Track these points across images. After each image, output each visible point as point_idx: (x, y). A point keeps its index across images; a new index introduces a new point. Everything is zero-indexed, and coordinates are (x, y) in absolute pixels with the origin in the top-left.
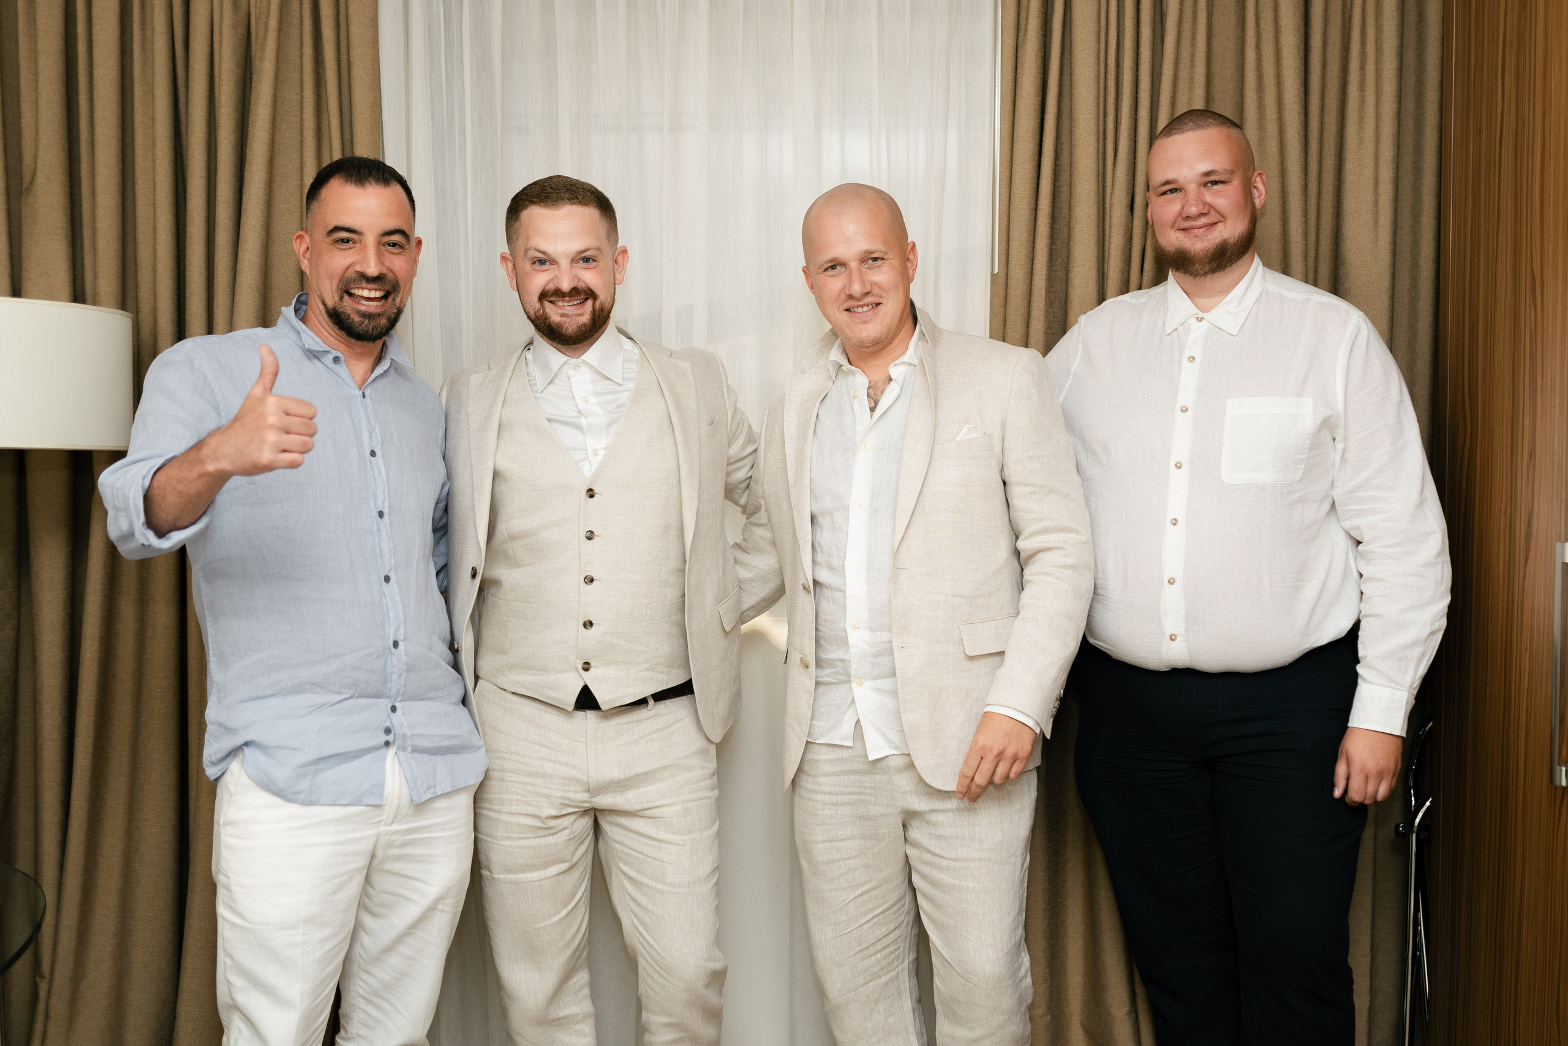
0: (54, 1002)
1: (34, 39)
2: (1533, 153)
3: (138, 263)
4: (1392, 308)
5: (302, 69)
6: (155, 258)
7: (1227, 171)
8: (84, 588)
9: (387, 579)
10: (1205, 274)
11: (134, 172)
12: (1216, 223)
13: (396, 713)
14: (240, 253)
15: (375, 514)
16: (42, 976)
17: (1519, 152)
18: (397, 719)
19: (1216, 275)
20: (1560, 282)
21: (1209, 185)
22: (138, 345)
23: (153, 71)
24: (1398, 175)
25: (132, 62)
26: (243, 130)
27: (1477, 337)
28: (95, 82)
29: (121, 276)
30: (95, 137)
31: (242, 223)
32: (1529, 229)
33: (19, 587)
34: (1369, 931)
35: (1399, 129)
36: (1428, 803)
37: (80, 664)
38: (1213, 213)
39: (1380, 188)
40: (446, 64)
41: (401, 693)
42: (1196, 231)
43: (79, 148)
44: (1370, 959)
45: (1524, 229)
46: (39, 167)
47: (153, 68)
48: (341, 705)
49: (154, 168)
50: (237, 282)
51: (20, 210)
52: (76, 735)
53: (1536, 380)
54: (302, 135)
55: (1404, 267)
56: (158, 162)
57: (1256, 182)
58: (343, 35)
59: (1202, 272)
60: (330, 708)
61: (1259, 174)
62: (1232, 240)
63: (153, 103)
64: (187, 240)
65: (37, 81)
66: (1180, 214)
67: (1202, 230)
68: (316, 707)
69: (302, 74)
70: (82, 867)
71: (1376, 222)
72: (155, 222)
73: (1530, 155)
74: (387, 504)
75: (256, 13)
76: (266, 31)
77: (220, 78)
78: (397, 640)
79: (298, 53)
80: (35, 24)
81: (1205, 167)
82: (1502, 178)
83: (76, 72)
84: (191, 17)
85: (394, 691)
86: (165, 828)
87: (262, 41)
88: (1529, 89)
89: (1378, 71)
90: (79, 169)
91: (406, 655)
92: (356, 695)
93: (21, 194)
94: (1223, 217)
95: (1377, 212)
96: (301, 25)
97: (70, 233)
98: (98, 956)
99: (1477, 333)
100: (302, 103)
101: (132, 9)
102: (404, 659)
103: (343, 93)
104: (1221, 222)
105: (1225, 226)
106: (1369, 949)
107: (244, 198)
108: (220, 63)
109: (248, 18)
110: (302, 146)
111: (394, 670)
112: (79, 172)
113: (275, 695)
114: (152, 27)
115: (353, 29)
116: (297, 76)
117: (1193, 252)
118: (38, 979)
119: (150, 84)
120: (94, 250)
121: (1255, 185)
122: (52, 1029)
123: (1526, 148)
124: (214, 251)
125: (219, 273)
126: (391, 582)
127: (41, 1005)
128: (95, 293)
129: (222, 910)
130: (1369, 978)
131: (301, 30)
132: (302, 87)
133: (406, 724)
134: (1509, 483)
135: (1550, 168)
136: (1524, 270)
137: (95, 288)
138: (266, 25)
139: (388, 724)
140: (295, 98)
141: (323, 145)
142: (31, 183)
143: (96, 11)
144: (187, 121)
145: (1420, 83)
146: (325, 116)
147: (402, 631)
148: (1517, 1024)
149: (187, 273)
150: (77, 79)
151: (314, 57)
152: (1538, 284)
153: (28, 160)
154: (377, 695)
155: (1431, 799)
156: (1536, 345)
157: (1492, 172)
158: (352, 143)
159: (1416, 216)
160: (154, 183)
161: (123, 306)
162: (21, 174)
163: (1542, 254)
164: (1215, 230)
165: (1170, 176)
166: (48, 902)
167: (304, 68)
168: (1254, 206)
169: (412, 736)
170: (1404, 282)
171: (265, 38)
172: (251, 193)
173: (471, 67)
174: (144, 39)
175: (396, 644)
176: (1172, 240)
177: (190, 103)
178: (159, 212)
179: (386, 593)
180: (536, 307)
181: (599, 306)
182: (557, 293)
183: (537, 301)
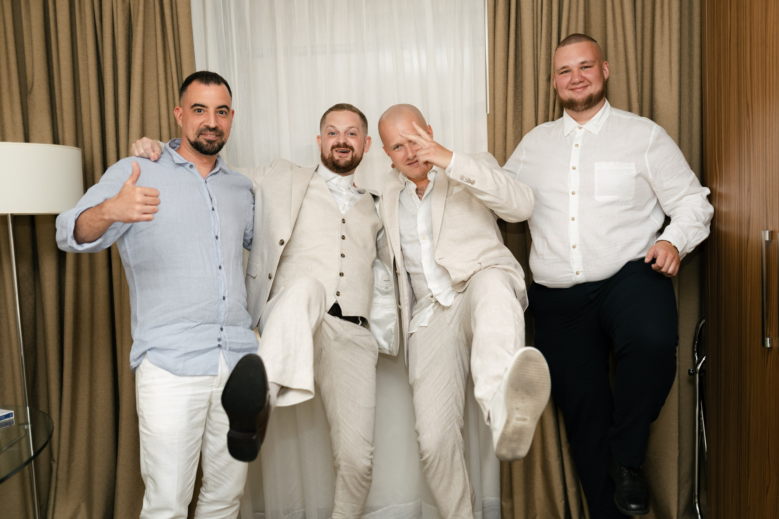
0: (60, 472)
1: (29, 21)
2: (746, 44)
3: (83, 125)
4: (680, 123)
5: (156, 30)
6: (91, 122)
7: (591, 61)
8: (65, 279)
9: (220, 268)
10: (583, 110)
11: (79, 82)
12: (587, 86)
13: (223, 331)
14: (130, 118)
15: (214, 237)
16: (54, 461)
17: (739, 44)
18: (224, 334)
19: (588, 110)
20: (761, 106)
21: (583, 68)
22: (85, 163)
23: (86, 33)
24: (681, 58)
25: (76, 30)
26: (129, 60)
27: (721, 135)
28: (59, 40)
29: (75, 131)
30: (60, 66)
31: (131, 104)
32: (745, 81)
33: (34, 280)
34: (677, 421)
35: (681, 36)
36: (704, 359)
37: (65, 314)
38: (586, 81)
39: (672, 65)
40: (224, 24)
41: (225, 322)
42: (578, 90)
43: (53, 71)
44: (678, 434)
45: (743, 81)
46: (35, 81)
47: (86, 32)
48: (196, 328)
49: (88, 79)
50: (129, 132)
51: (27, 102)
52: (64, 348)
53: (750, 154)
54: (157, 61)
55: (685, 103)
56: (90, 76)
57: (604, 67)
58: (174, 12)
59: (581, 110)
60: (191, 329)
61: (606, 63)
62: (594, 94)
63: (87, 49)
64: (105, 113)
65: (32, 41)
66: (570, 82)
67: (581, 90)
68: (185, 329)
69: (156, 32)
70: (70, 409)
71: (671, 81)
72: (90, 105)
73: (745, 45)
74: (219, 233)
75: (133, 3)
76: (138, 12)
77: (117, 35)
78: (225, 296)
79: (154, 22)
80: (30, 13)
81: (581, 60)
82: (731, 57)
83: (50, 36)
84: (103, 7)
85: (222, 320)
86: (107, 390)
87: (137, 17)
88: (743, 14)
89: (670, 8)
90: (54, 81)
91: (229, 304)
92: (204, 323)
93: (27, 94)
94: (591, 83)
95: (671, 77)
96: (155, 8)
97: (51, 112)
98: (79, 450)
99: (721, 133)
100: (156, 46)
101: (75, 5)
102: (228, 305)
103: (175, 40)
104: (590, 85)
105: (591, 87)
106: (677, 429)
107: (131, 92)
108: (117, 28)
109: (129, 6)
110: (157, 66)
111: (223, 310)
112: (54, 83)
113: (166, 324)
114: (85, 12)
115: (179, 9)
116: (154, 33)
117: (577, 100)
118: (52, 462)
119: (85, 40)
120: (62, 119)
121: (604, 68)
122: (59, 485)
123: (742, 42)
124: (118, 118)
125: (121, 128)
126: (222, 269)
127: (54, 474)
128: (63, 140)
129: (141, 428)
130: (678, 443)
131: (155, 11)
132: (156, 38)
133: (227, 337)
134: (739, 204)
135: (754, 51)
136: (743, 101)
137: (63, 137)
138: (138, 9)
139: (219, 336)
140: (153, 43)
141: (167, 65)
142: (31, 89)
143: (58, 6)
144: (103, 57)
145: (691, 14)
146: (167, 51)
147: (227, 292)
148: (749, 462)
149: (106, 129)
150: (50, 39)
151: (161, 24)
152: (750, 107)
153: (29, 79)
154: (214, 323)
155: (705, 357)
156: (750, 137)
157: (726, 55)
158: (181, 64)
159: (691, 78)
160: (89, 86)
161: (77, 145)
162: (27, 85)
163: (751, 92)
164: (587, 89)
165: (565, 64)
166: (54, 426)
167: (157, 29)
168: (604, 77)
169: (230, 343)
170: (686, 110)
171: (138, 16)
172: (134, 89)
173: (235, 25)
174: (81, 18)
175: (224, 298)
176: (566, 95)
177: (104, 48)
178: (92, 100)
179: (220, 274)
180: (330, 152)
181: (356, 155)
182: (338, 146)
183: (331, 150)
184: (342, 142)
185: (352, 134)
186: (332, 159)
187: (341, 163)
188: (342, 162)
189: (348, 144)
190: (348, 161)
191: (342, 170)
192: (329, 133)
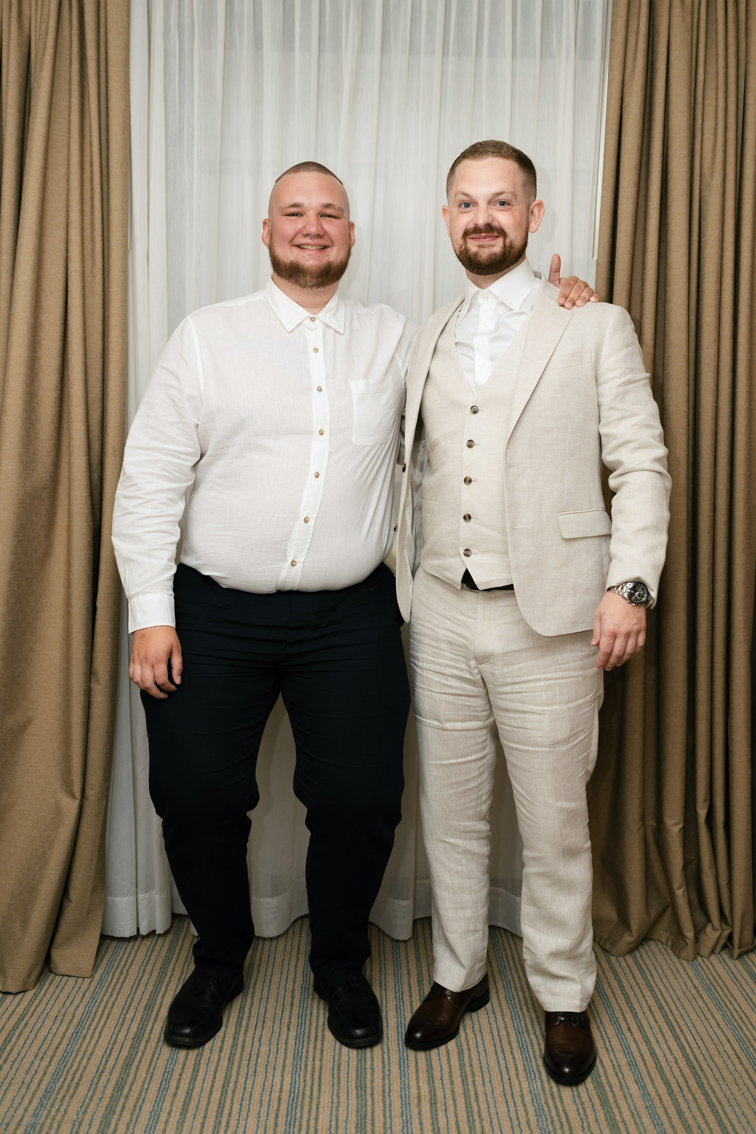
5: (71, 81)
12: (326, 247)
21: (324, 216)
31: (23, 198)
54: (69, 133)
58: (102, 56)
67: (316, 249)
69: (71, 85)
75: (36, 36)
76: (45, 49)
79: (67, 69)
87: (41, 56)
96: (71, 47)
100: (70, 108)
103: (101, 102)
104: (329, 246)
105: (332, 250)
107: (24, 179)
108: (8, 73)
109: (29, 40)
110: (69, 142)
115: (111, 51)
116: (67, 87)
131: (71, 50)
132: (70, 95)
138: (45, 44)
140: (65, 103)
141: (85, 142)
146: (87, 120)
151: (80, 72)
158: (107, 141)
171: (44, 54)
172: (31, 174)
176: (289, 253)
180: (461, 242)
181: (511, 242)
182: (477, 230)
183: (462, 237)
184: (481, 221)
185: (503, 203)
186: (466, 253)
187: (482, 259)
188: (485, 254)
189: (495, 224)
190: (495, 254)
191: (485, 271)
192: (458, 204)
